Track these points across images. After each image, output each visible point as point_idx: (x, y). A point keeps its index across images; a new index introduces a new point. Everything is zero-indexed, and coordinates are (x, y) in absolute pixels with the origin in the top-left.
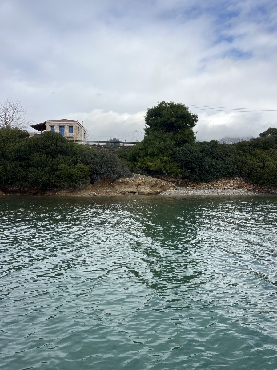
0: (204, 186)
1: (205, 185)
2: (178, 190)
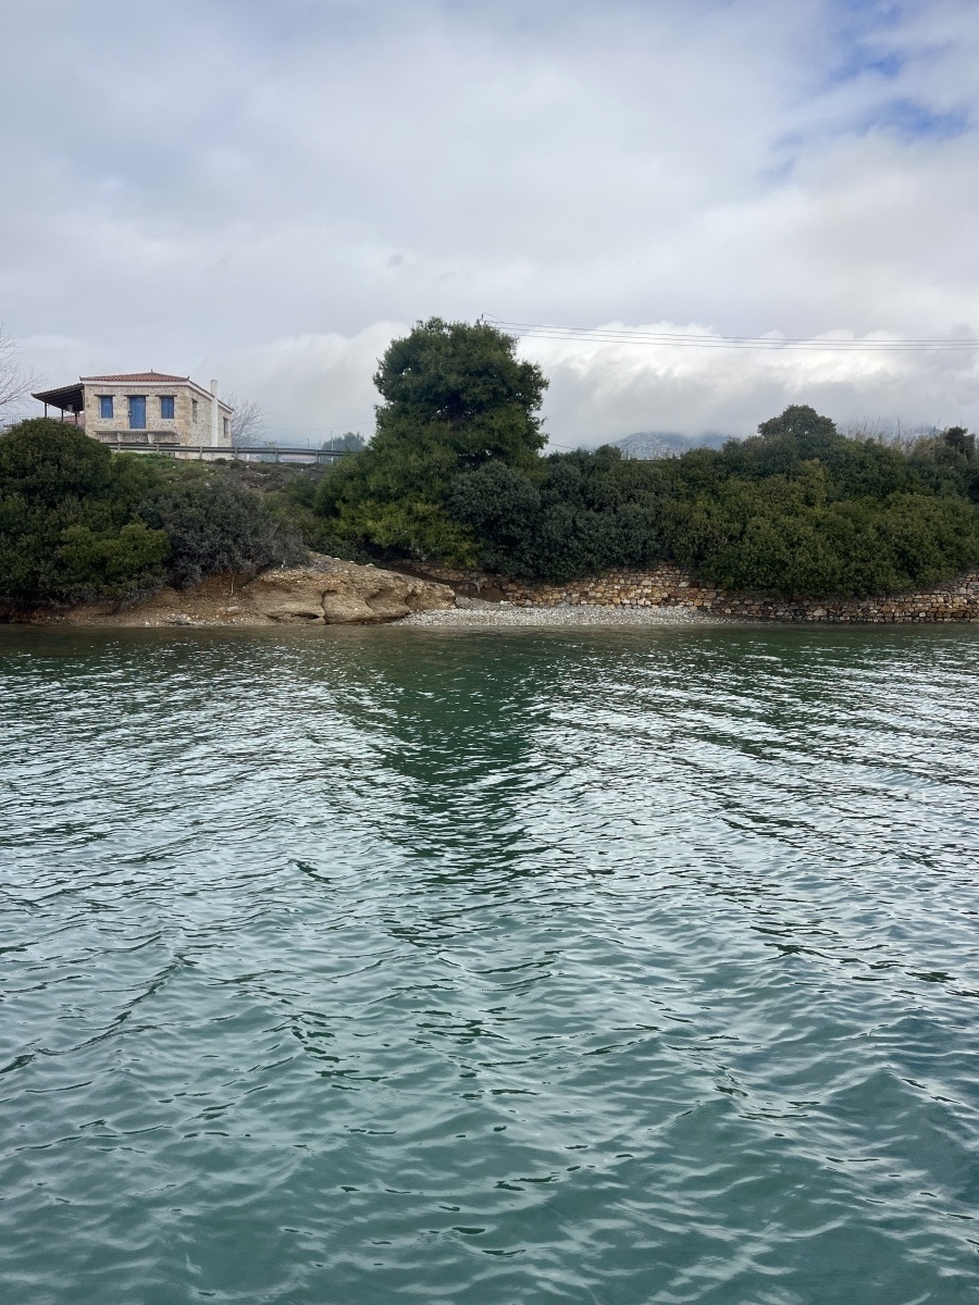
0: (557, 596)
1: (560, 592)
2: (466, 607)
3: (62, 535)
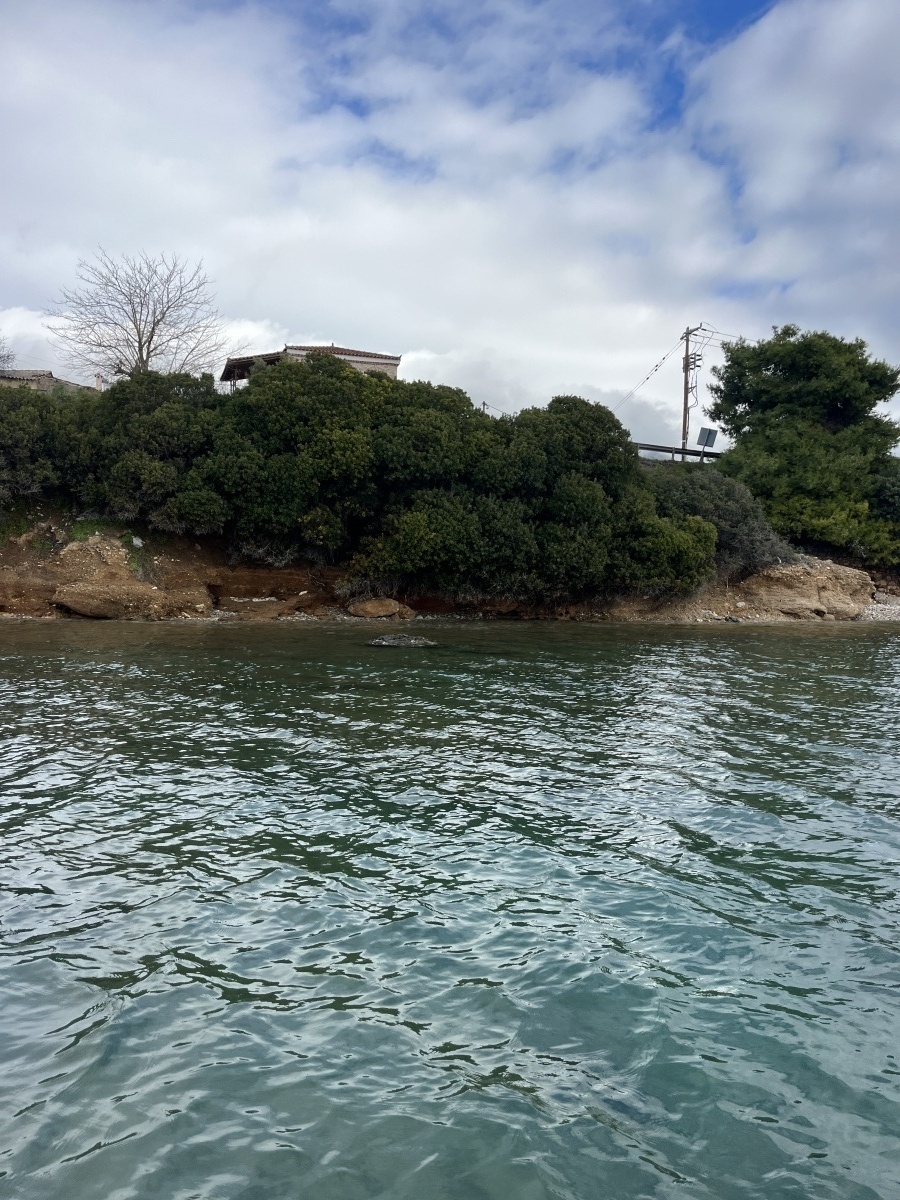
3: (649, 525)
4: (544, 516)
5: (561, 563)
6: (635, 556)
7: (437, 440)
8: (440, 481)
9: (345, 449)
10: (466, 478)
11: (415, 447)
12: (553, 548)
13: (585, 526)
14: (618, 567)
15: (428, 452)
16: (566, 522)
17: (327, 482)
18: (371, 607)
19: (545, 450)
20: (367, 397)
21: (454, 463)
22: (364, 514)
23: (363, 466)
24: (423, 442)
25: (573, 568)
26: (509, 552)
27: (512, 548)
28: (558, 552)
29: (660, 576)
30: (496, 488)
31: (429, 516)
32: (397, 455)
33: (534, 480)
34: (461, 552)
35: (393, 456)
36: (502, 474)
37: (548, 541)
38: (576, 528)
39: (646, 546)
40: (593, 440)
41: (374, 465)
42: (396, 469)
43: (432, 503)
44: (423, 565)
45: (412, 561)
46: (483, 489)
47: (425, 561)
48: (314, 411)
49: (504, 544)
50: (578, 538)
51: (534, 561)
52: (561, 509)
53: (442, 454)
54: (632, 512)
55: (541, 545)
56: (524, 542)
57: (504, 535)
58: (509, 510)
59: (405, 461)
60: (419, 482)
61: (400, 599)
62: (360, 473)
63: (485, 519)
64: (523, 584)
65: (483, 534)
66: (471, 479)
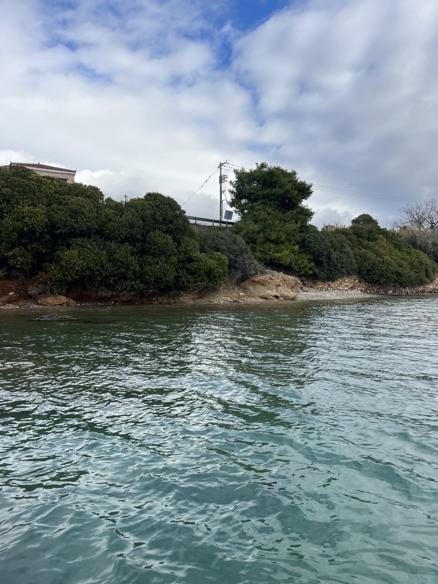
3: (195, 257)
4: (143, 252)
5: (152, 276)
6: (188, 271)
7: (83, 213)
8: (85, 234)
9: (31, 217)
10: (99, 232)
11: (70, 216)
12: (147, 268)
13: (163, 257)
14: (181, 277)
15: (77, 219)
16: (154, 255)
17: (22, 234)
18: (50, 300)
19: (141, 219)
20: (44, 189)
21: (93, 225)
22: (44, 251)
23: (42, 226)
24: (74, 214)
25: (158, 278)
26: (124, 270)
27: (125, 268)
28: (150, 270)
29: (201, 281)
30: (116, 238)
31: (79, 252)
32: (60, 220)
33: (136, 234)
34: (98, 271)
35: (58, 221)
36: (119, 231)
37: (145, 265)
38: (159, 258)
39: (193, 267)
40: (167, 215)
41: (48, 225)
42: (60, 228)
43: (81, 245)
44: (77, 277)
45: (71, 275)
46: (109, 238)
47: (78, 275)
48: (13, 196)
49: (121, 266)
50: (160, 263)
51: (138, 275)
52: (150, 248)
53: (85, 220)
54: (187, 250)
55: (141, 267)
56: (132, 265)
57: (121, 262)
58: (123, 248)
59: (65, 223)
60: (73, 234)
61: (67, 295)
62: (40, 229)
63: (110, 254)
64: (132, 286)
65: (109, 261)
66: (102, 233)
